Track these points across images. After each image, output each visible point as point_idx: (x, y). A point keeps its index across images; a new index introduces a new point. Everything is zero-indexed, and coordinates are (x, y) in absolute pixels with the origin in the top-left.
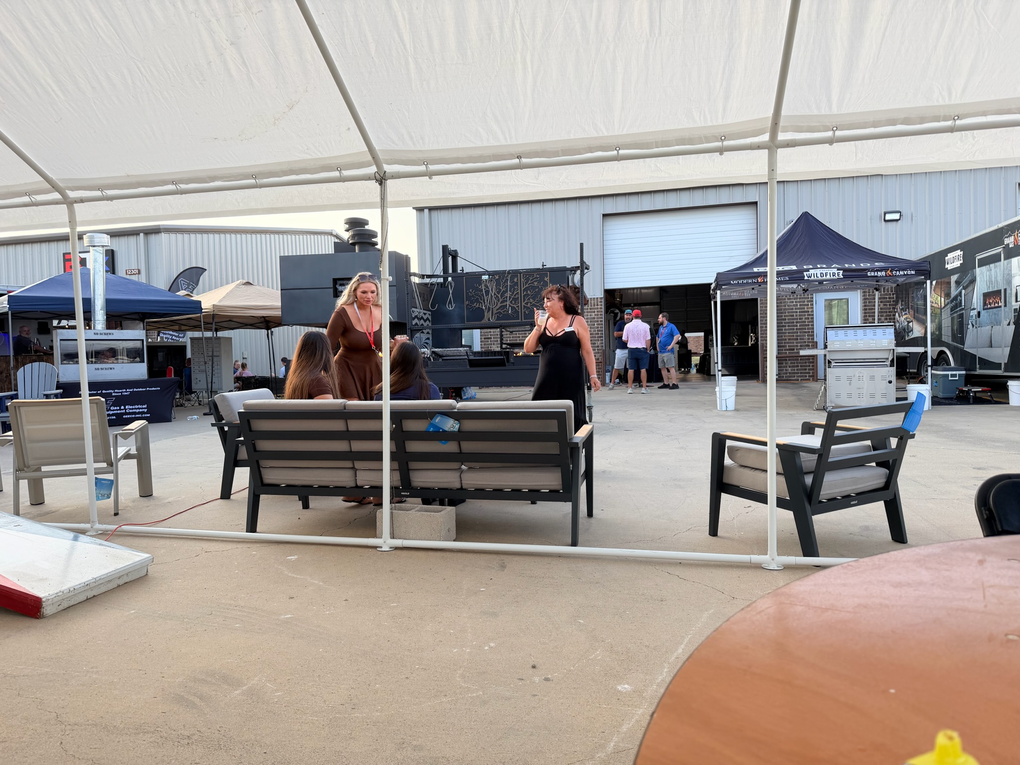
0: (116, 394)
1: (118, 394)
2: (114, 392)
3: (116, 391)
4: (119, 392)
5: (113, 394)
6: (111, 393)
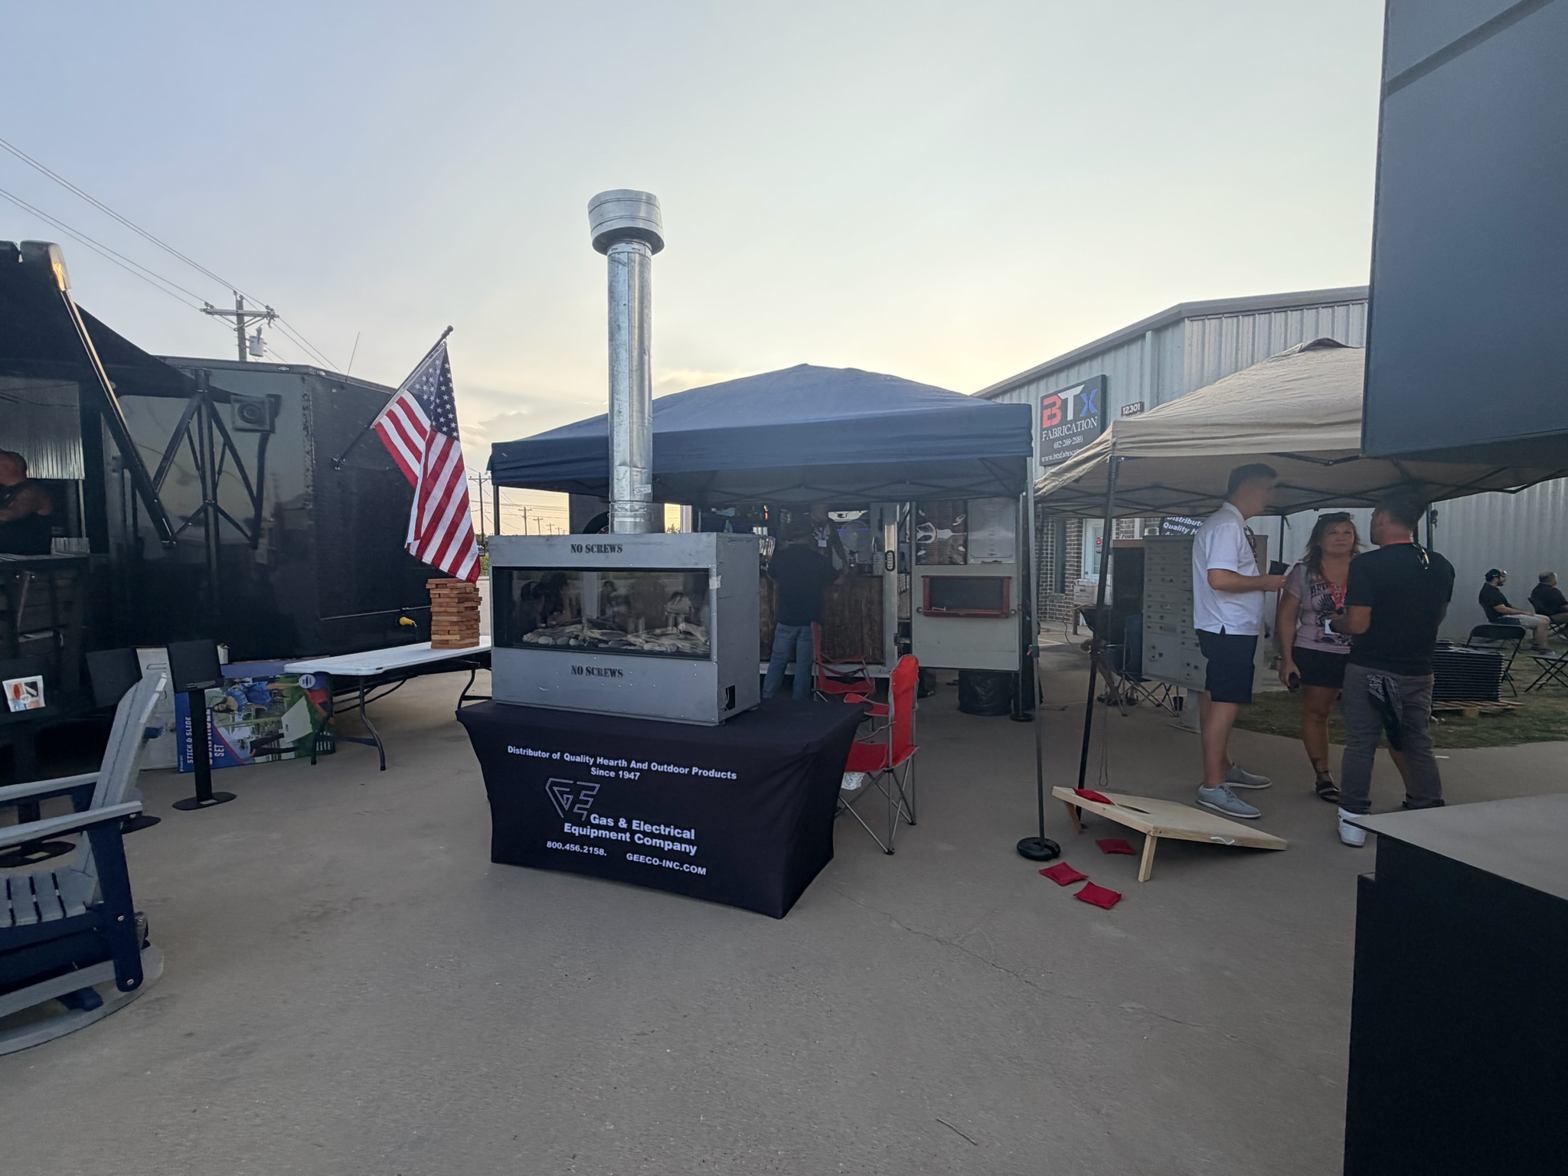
0: (602, 773)
1: (606, 774)
2: (595, 765)
3: (600, 760)
4: (609, 768)
5: (594, 771)
6: (589, 766)
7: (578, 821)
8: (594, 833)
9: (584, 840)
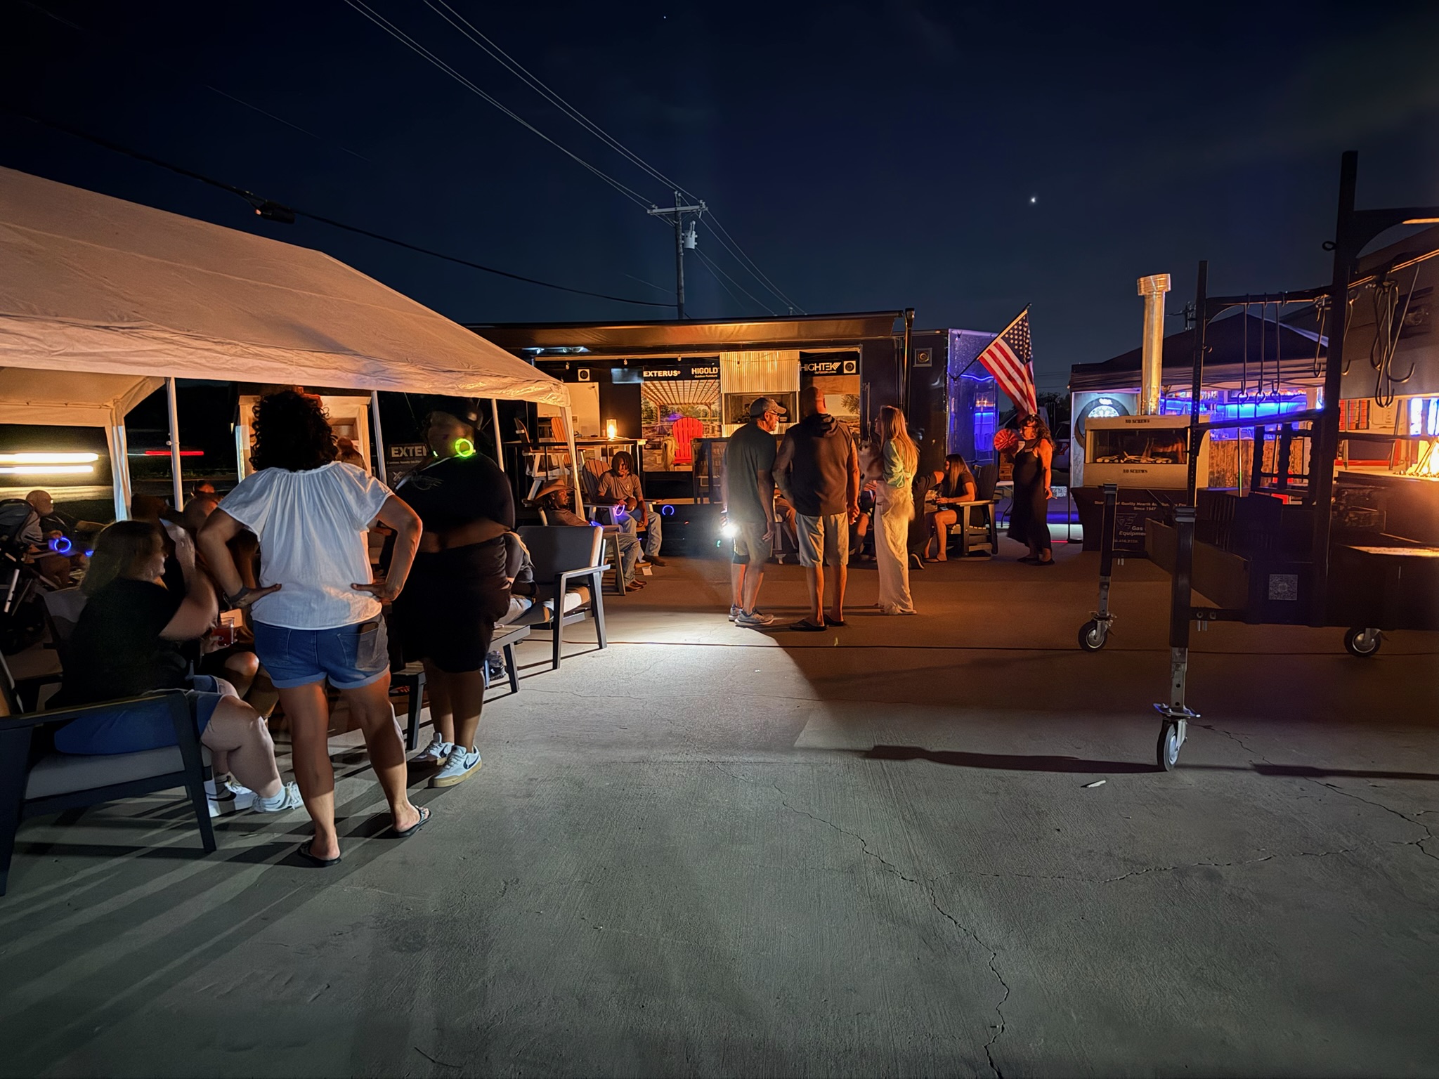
0: (1139, 509)
1: (1140, 509)
2: (1136, 506)
3: (1138, 504)
4: (1142, 507)
5: (1135, 508)
6: (1133, 507)
7: (1125, 530)
8: (1132, 534)
9: (1129, 537)
